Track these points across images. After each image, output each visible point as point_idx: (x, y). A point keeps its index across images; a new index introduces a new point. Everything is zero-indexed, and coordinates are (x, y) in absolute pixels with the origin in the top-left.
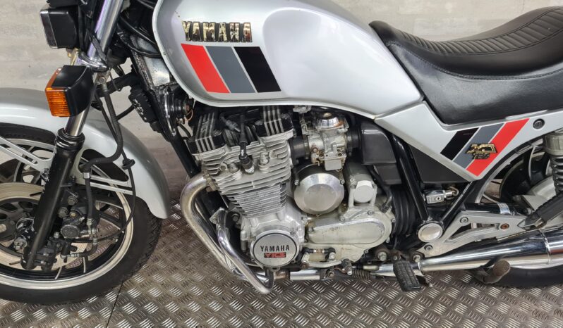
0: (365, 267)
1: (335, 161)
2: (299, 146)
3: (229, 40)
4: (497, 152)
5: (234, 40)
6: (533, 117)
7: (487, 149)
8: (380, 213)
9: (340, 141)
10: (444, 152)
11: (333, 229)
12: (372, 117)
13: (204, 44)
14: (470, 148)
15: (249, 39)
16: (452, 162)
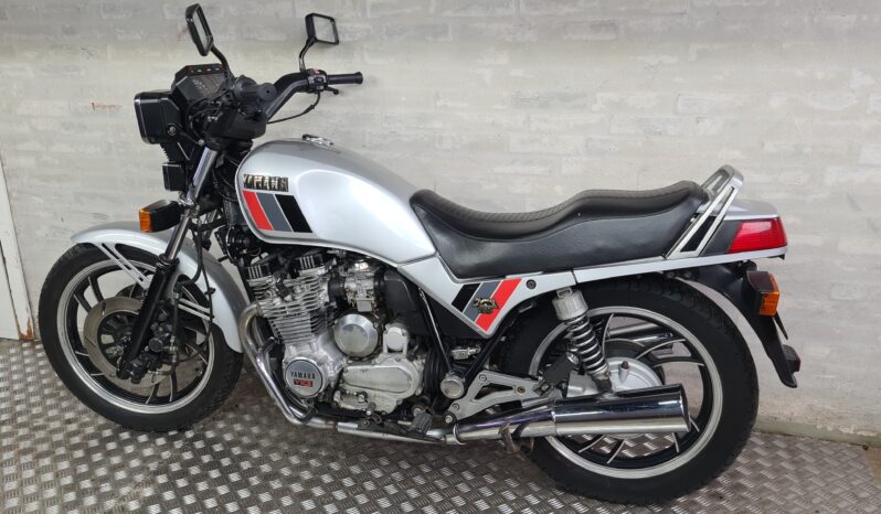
0: (400, 422)
1: (365, 302)
2: (335, 286)
3: (271, 189)
4: (498, 308)
5: (274, 189)
6: (525, 278)
7: (489, 303)
8: (406, 361)
9: (369, 285)
10: (454, 303)
11: (363, 371)
12: (395, 265)
13: (256, 191)
14: (475, 302)
15: (285, 189)
16: (462, 314)
